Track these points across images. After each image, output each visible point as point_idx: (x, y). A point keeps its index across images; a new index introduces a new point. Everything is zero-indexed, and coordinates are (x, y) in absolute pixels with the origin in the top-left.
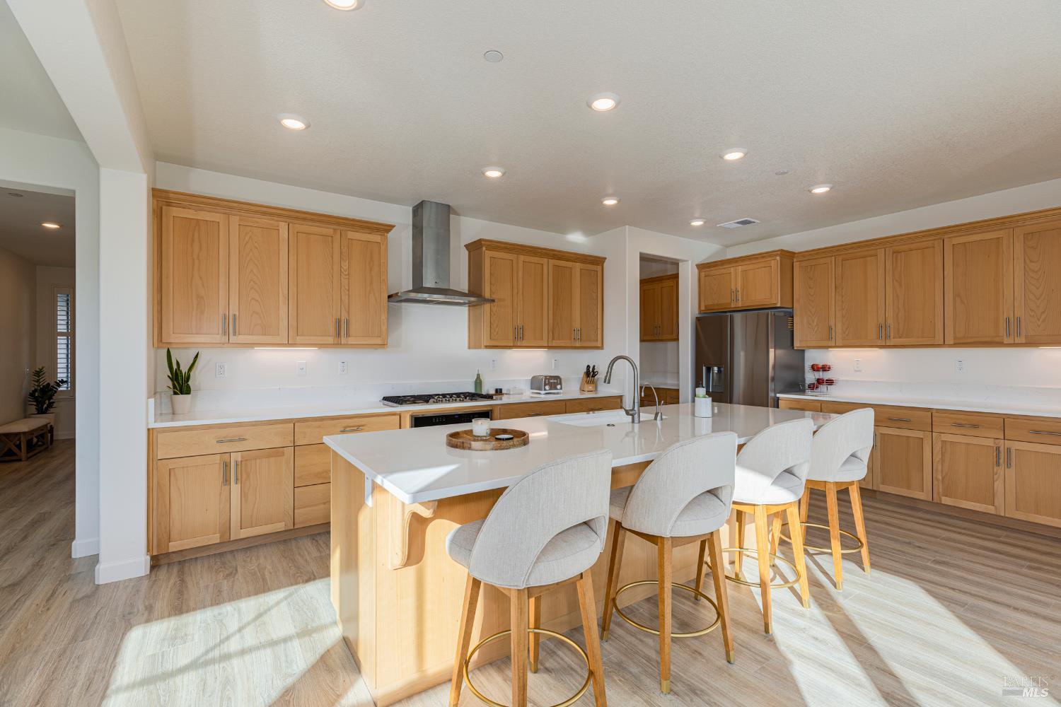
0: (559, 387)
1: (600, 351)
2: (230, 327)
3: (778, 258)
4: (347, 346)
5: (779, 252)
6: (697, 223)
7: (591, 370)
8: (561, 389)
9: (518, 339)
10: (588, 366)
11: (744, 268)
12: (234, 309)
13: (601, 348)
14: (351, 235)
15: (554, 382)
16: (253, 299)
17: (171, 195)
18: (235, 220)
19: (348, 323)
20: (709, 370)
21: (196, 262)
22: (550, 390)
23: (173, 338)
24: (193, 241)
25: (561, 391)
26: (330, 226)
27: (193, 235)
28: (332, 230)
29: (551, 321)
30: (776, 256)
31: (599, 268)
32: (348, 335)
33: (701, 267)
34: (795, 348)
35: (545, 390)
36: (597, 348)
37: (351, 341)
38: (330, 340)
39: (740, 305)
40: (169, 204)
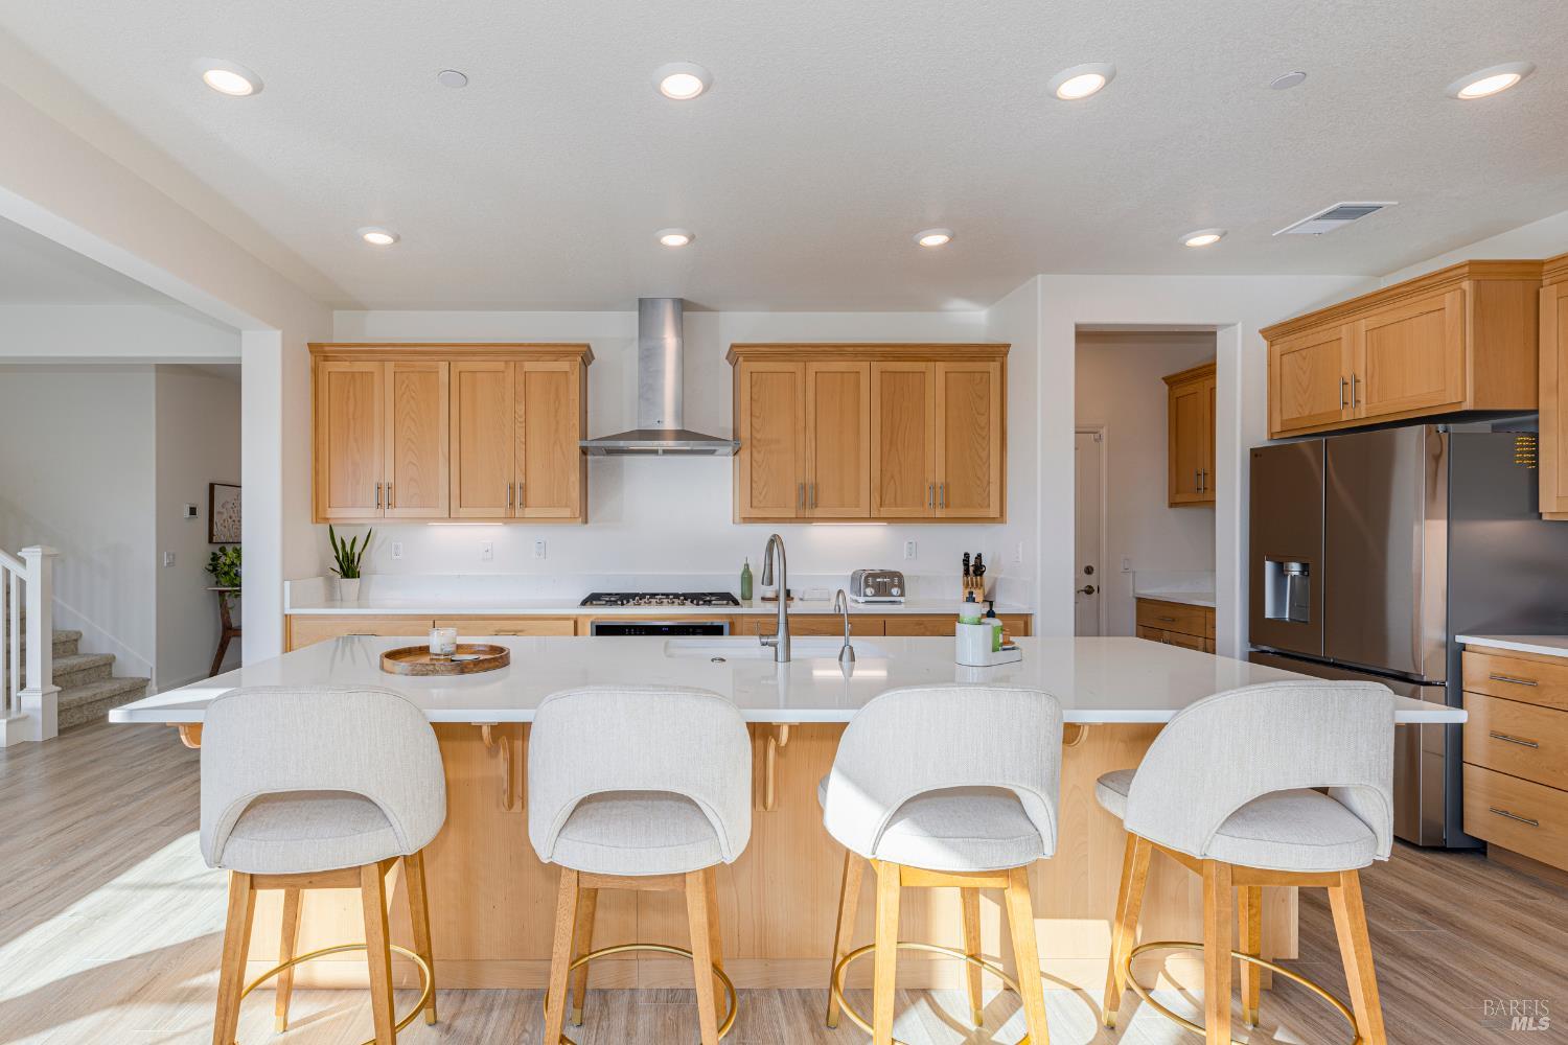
0: (895, 591)
1: (996, 528)
2: (385, 497)
3: (1466, 285)
4: (523, 519)
5: (1466, 269)
6: (1202, 240)
7: (972, 562)
8: (902, 595)
9: (808, 506)
10: (967, 556)
11: (1373, 322)
12: (389, 479)
13: (1001, 518)
14: (529, 366)
15: (884, 582)
16: (410, 462)
17: (327, 349)
18: (390, 367)
19: (524, 488)
20: (1281, 572)
21: (352, 422)
22: (874, 596)
23: (332, 513)
24: (348, 398)
25: (902, 599)
26: (501, 358)
27: (349, 392)
28: (503, 363)
29: (876, 474)
30: (1461, 278)
31: (994, 367)
32: (524, 504)
33: (1273, 334)
34: (1545, 518)
35: (865, 595)
36: (992, 520)
37: (529, 512)
38: (501, 512)
39: (1363, 415)
40: (326, 359)
